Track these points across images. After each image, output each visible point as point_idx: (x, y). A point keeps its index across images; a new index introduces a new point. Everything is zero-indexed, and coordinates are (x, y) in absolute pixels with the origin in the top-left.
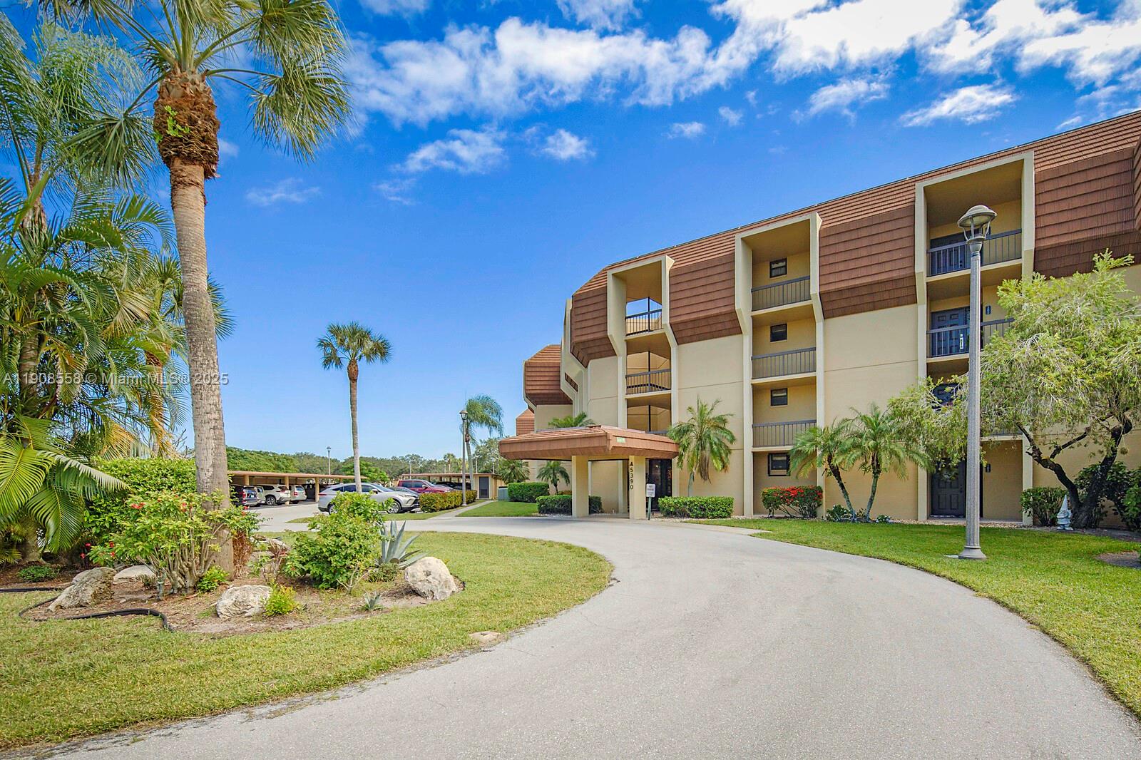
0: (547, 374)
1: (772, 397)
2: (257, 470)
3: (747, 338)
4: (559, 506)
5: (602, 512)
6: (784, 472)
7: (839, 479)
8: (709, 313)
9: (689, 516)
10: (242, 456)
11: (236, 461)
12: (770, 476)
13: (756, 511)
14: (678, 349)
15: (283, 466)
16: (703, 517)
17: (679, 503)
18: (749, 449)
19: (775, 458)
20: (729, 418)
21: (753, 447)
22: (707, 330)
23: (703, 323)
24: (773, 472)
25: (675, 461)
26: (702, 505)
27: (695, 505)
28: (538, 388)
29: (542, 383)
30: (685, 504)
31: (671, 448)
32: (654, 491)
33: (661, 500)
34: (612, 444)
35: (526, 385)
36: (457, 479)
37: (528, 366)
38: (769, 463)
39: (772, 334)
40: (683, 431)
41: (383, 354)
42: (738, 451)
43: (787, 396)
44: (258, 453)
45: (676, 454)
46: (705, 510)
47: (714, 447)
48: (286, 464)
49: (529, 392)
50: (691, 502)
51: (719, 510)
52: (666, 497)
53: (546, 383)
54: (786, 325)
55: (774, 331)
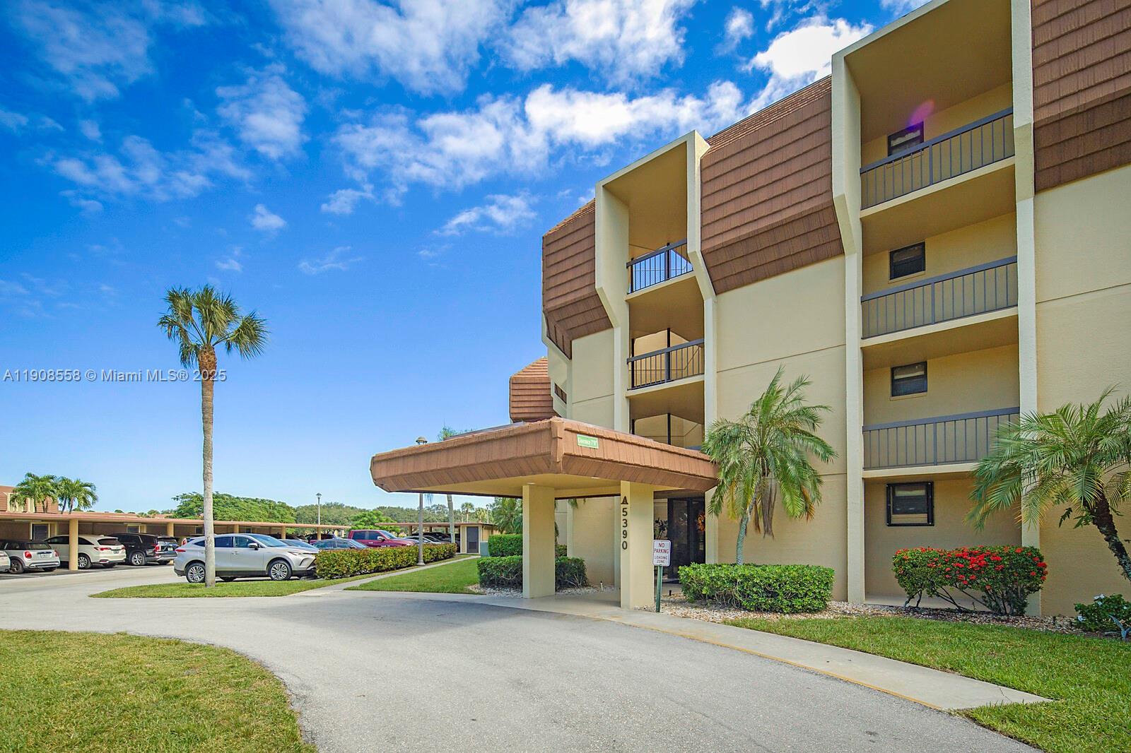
0: (538, 393)
1: (893, 381)
2: (248, 518)
3: (853, 262)
4: (507, 576)
5: (585, 585)
6: (922, 518)
7: (1110, 532)
8: (778, 218)
9: (740, 606)
10: (233, 504)
11: (226, 509)
12: (890, 525)
13: (871, 591)
14: (716, 303)
15: (278, 515)
16: (772, 609)
17: (719, 578)
18: (856, 474)
19: (900, 493)
20: (820, 413)
21: (865, 469)
22: (773, 255)
23: (764, 241)
24: (896, 518)
25: (710, 494)
26: (770, 585)
27: (755, 585)
28: (526, 410)
29: (532, 404)
30: (734, 581)
31: (705, 471)
32: (668, 555)
33: (684, 571)
34: (564, 448)
35: (511, 407)
36: (444, 528)
37: (514, 382)
38: (888, 502)
39: (892, 265)
40: (728, 439)
41: (254, 338)
42: (834, 479)
43: (925, 376)
44: (253, 500)
45: (714, 482)
46: (774, 595)
47: (791, 467)
48: (282, 512)
49: (514, 416)
50: (746, 579)
51: (806, 594)
52: (694, 565)
53: (537, 404)
54: (923, 244)
55: (896, 259)
